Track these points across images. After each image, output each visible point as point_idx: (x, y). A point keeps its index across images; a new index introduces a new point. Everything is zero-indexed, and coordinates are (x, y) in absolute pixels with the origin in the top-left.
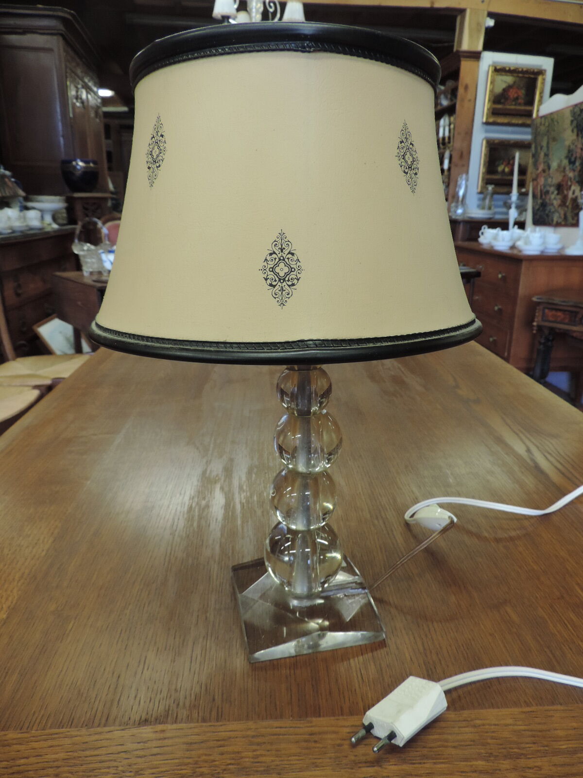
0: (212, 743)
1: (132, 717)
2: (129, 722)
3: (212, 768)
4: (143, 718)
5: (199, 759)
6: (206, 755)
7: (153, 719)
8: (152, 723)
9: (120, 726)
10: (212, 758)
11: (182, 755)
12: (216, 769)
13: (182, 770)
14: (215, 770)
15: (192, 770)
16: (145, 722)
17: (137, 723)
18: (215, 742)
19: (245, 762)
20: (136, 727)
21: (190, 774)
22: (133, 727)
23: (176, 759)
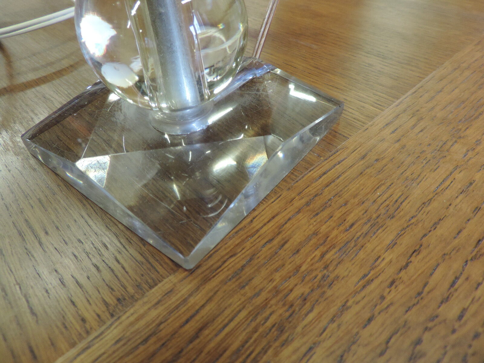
0: (264, 249)
1: (87, 315)
2: (88, 326)
3: (307, 279)
4: (111, 300)
5: (275, 283)
6: (276, 270)
7: (131, 290)
8: (137, 296)
9: (73, 345)
10: (289, 267)
11: (243, 300)
12: (314, 274)
13: (267, 319)
14: (316, 277)
15: (284, 305)
16: (120, 303)
17: (105, 315)
18: (269, 246)
19: (336, 236)
20: (111, 325)
21: (287, 314)
22: (104, 328)
23: (240, 311)
